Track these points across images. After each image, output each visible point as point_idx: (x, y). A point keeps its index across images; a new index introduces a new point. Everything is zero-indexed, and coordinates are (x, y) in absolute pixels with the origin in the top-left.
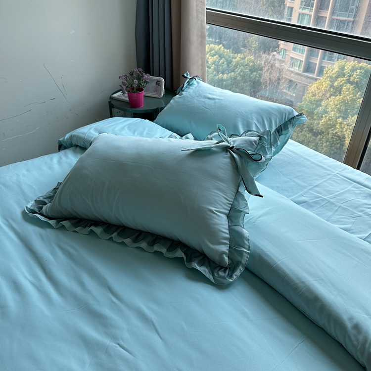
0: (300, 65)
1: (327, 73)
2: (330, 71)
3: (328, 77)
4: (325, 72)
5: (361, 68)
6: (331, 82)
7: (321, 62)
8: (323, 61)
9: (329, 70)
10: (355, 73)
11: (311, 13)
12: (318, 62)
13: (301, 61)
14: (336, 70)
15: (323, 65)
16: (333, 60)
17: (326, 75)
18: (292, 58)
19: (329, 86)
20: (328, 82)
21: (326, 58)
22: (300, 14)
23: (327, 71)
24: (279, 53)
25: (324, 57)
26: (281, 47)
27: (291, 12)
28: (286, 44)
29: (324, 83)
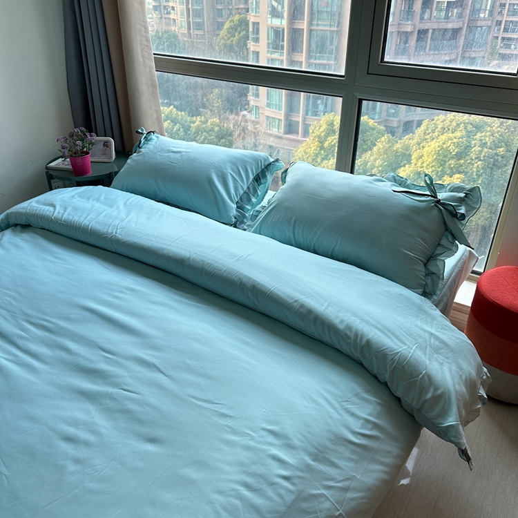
0: (279, 125)
1: (313, 132)
2: (317, 128)
3: (315, 137)
4: (311, 131)
6: (320, 143)
7: (304, 119)
8: (307, 117)
9: (315, 128)
11: (282, 58)
12: (300, 120)
13: (280, 120)
14: (324, 127)
15: (306, 122)
16: (319, 116)
17: (314, 135)
18: (268, 117)
19: (318, 149)
20: (316, 143)
21: (310, 113)
22: (268, 60)
23: (313, 130)
24: (250, 112)
25: (306, 113)
26: (252, 103)
27: (258, 57)
28: (257, 99)
29: (312, 145)
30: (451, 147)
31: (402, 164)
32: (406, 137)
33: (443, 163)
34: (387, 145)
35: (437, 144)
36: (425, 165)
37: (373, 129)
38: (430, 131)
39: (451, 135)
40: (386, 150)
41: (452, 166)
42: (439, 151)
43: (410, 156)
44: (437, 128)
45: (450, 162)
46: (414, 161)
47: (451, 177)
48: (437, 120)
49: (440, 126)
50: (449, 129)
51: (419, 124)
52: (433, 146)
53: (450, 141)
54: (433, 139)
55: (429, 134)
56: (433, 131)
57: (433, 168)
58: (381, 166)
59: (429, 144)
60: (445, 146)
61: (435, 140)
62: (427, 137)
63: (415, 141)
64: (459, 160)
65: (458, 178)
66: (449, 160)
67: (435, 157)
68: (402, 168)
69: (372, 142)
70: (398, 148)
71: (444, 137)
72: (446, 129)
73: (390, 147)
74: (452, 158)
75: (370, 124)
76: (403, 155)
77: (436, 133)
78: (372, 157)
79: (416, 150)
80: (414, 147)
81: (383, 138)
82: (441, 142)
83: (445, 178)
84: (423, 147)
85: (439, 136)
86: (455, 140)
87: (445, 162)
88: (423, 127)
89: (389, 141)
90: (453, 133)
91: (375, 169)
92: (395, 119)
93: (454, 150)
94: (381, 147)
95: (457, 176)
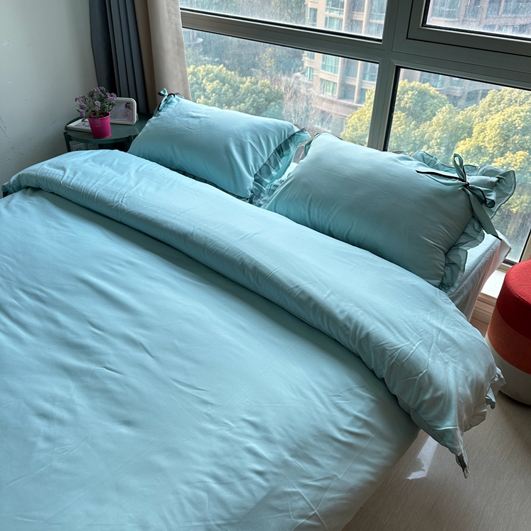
0: (333, 89)
1: (369, 98)
3: (371, 103)
4: (367, 97)
5: (412, 89)
7: (361, 83)
8: (363, 81)
9: (372, 93)
10: (406, 96)
11: (341, 16)
12: (356, 84)
13: (335, 83)
15: (363, 87)
17: (370, 101)
18: (322, 80)
20: (371, 110)
21: (367, 77)
22: (326, 18)
23: (370, 96)
24: (303, 73)
25: (364, 77)
26: (306, 64)
27: (315, 16)
28: (312, 60)
29: (367, 112)
30: (516, 121)
31: (462, 137)
32: (469, 108)
33: (506, 138)
34: (448, 116)
35: (502, 117)
36: (486, 139)
37: (433, 97)
38: (495, 102)
39: (518, 108)
40: (446, 121)
41: (516, 142)
42: (503, 124)
43: (471, 129)
44: (503, 99)
45: (514, 137)
46: (475, 134)
47: (514, 153)
48: (504, 91)
49: (506, 98)
50: (516, 102)
51: (484, 95)
52: (497, 119)
53: (516, 115)
54: (498, 112)
55: (494, 106)
56: (499, 103)
57: (496, 143)
58: (439, 138)
59: (493, 117)
60: (510, 120)
61: (500, 113)
62: (491, 109)
63: (478, 113)
64: (524, 135)
65: (521, 156)
66: (514, 135)
67: (498, 131)
68: (462, 142)
69: (432, 111)
70: (459, 119)
71: (510, 110)
72: (514, 101)
73: (450, 118)
74: (517, 133)
75: (431, 92)
76: (464, 128)
77: (502, 105)
78: (431, 128)
79: (479, 123)
80: (477, 119)
81: (444, 108)
82: (506, 116)
83: (507, 154)
84: (487, 120)
85: (504, 108)
86: (522, 114)
87: (509, 136)
88: (488, 98)
89: (450, 112)
90: (520, 105)
91: (433, 141)
92: (459, 88)
93: (520, 125)
94: (442, 117)
95: (521, 152)
